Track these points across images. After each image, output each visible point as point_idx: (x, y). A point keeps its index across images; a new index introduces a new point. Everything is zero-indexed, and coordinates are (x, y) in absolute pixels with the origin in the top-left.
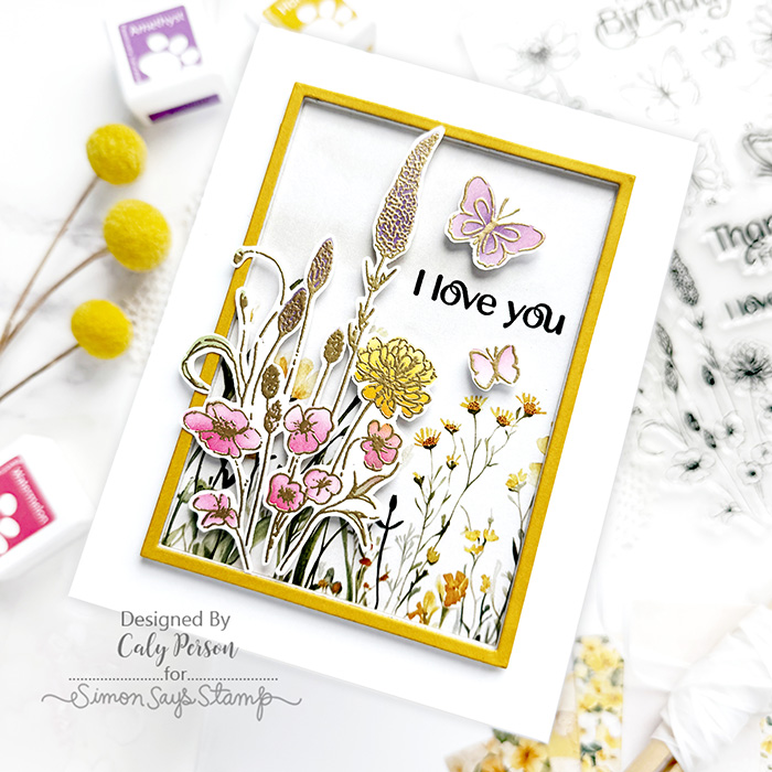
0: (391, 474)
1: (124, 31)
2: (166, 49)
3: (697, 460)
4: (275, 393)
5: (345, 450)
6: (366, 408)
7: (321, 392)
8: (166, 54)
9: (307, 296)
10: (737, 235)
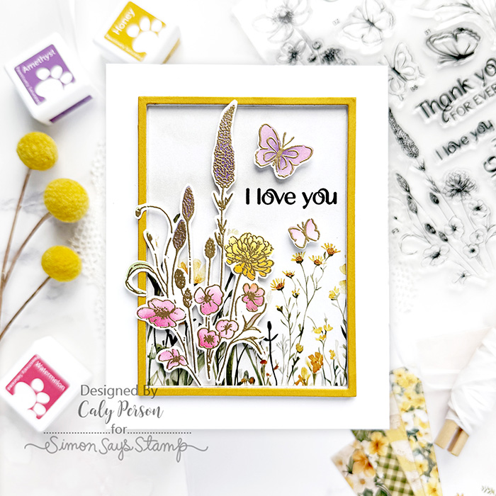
0: (264, 311)
1: (19, 71)
2: (50, 77)
3: (438, 251)
4: (184, 284)
5: (234, 305)
6: (239, 278)
7: (210, 276)
8: (50, 80)
9: (186, 223)
10: (434, 105)
